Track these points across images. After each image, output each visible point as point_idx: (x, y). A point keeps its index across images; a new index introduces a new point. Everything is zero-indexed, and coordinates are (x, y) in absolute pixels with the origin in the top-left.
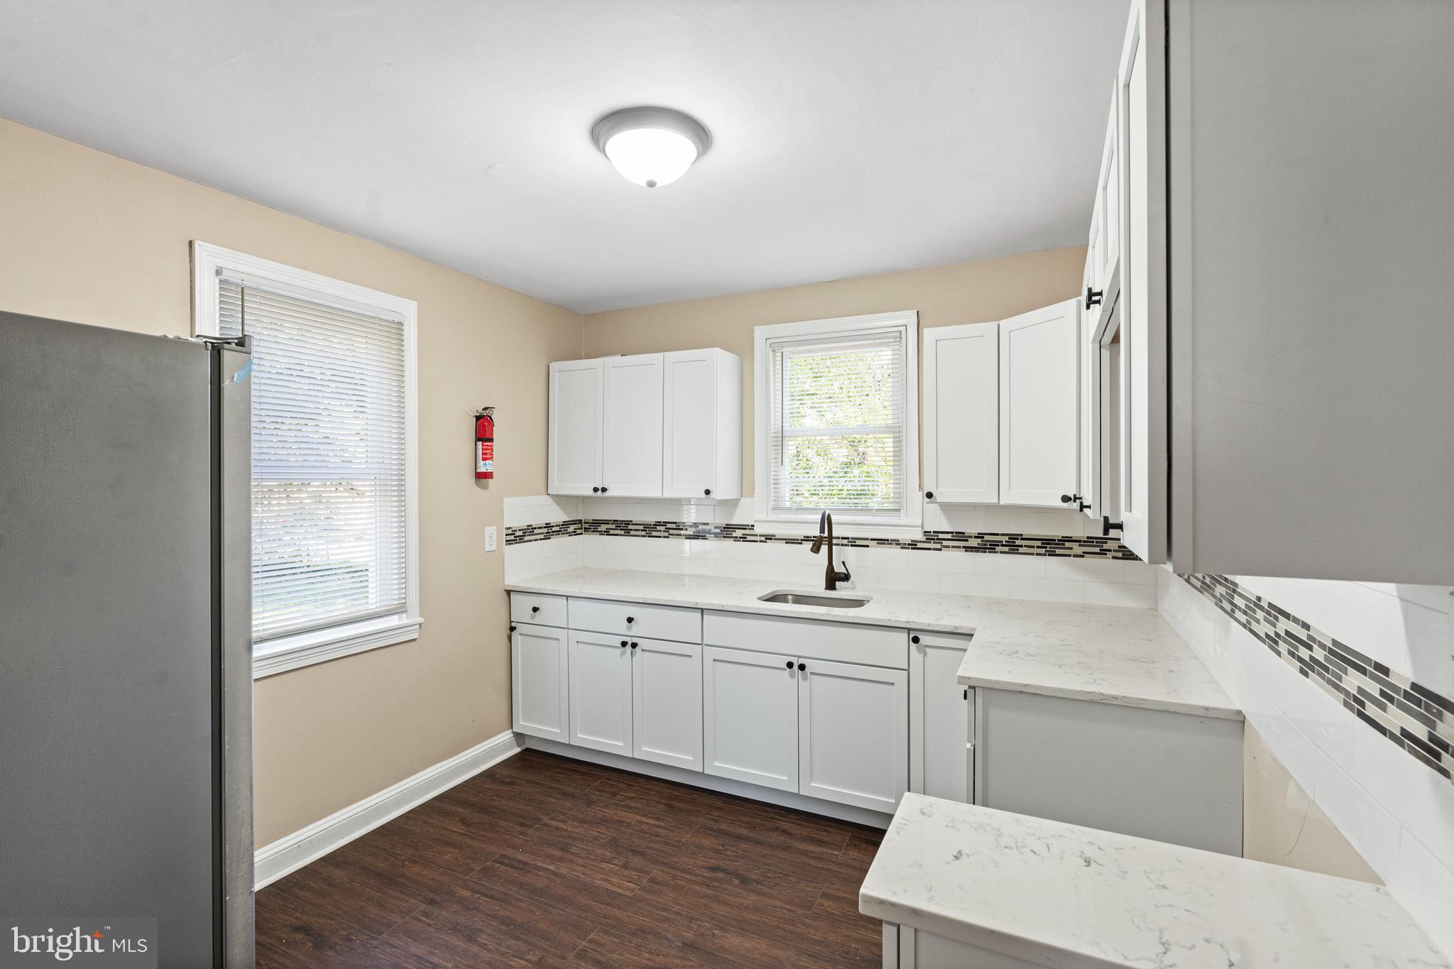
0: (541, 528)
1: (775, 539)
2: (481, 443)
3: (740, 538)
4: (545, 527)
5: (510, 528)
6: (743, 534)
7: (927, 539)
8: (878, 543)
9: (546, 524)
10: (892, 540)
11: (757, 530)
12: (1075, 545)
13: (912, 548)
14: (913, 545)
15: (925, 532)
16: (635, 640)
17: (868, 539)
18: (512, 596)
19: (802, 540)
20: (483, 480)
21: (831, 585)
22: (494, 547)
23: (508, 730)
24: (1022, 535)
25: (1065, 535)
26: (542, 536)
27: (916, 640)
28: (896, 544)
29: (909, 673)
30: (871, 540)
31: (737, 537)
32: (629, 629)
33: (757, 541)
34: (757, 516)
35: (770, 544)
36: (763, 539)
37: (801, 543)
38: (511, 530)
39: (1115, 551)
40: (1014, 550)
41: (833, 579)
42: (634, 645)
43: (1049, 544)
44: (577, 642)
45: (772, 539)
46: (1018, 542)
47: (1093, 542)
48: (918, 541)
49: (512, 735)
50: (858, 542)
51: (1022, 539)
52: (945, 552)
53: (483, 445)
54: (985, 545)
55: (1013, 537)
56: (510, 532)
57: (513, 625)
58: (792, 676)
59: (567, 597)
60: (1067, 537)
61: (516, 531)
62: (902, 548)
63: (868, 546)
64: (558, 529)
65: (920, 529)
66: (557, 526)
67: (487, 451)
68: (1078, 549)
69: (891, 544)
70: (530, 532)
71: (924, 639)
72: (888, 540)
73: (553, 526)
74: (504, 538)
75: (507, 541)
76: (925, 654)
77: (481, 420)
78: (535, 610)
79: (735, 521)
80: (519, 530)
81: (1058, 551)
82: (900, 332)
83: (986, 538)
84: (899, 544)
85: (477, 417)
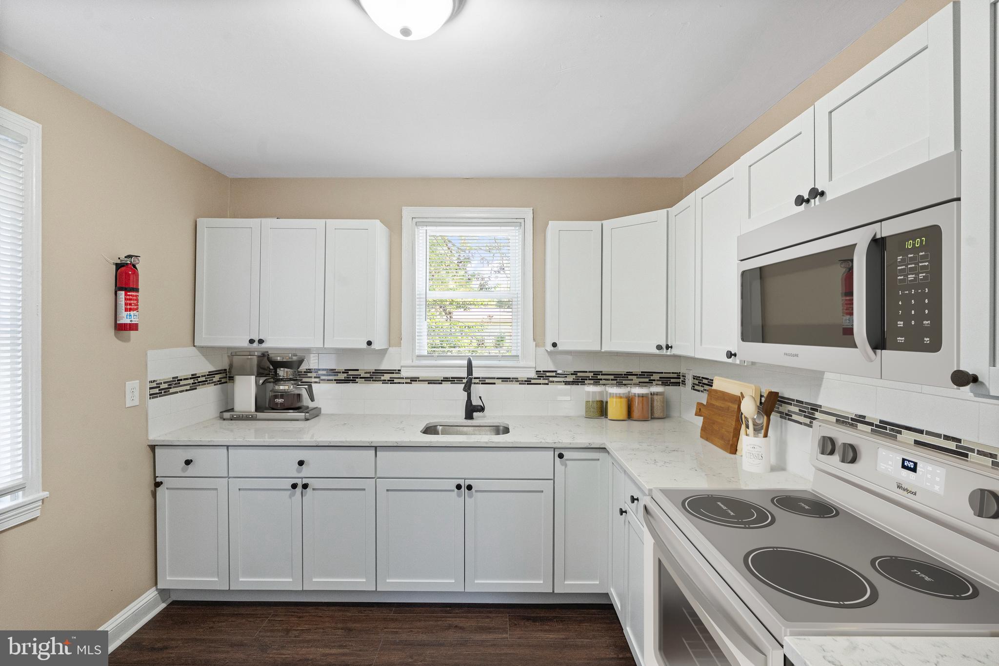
0: (187, 379)
1: (419, 381)
2: (123, 293)
3: (388, 381)
4: (191, 378)
5: (154, 381)
6: (390, 378)
7: (538, 376)
8: (502, 381)
9: (192, 375)
10: (513, 378)
11: (404, 374)
12: (634, 378)
13: (528, 384)
14: (528, 382)
15: (537, 372)
16: (305, 481)
17: (494, 378)
18: (157, 451)
19: (441, 381)
20: (124, 332)
21: (469, 416)
22: (136, 402)
23: (151, 588)
24: (602, 372)
25: (628, 371)
26: (188, 387)
27: (561, 456)
28: (516, 381)
29: (554, 482)
30: (497, 378)
31: (386, 380)
32: (299, 471)
33: (403, 383)
34: (403, 363)
35: (415, 385)
36: (409, 381)
37: (441, 383)
38: (155, 383)
39: (658, 380)
40: (597, 382)
41: (471, 410)
42: (305, 486)
43: (618, 377)
44: (239, 489)
45: (416, 381)
46: (599, 377)
47: (645, 375)
48: (532, 379)
49: (156, 592)
50: (487, 381)
51: (602, 375)
52: (551, 386)
53: (126, 295)
54: (578, 379)
55: (596, 373)
56: (154, 385)
57: (158, 480)
58: (459, 496)
59: (228, 447)
60: (629, 372)
61: (161, 383)
62: (520, 384)
63: (494, 384)
64: (204, 379)
65: (534, 369)
66: (202, 376)
67: (132, 302)
68: (636, 380)
69: (512, 381)
70: (176, 384)
71: (567, 455)
72: (510, 378)
73: (199, 377)
74: (148, 392)
75: (150, 395)
76: (566, 466)
77: (123, 269)
78: (188, 462)
79: (384, 366)
80: (164, 383)
81: (624, 382)
82: (521, 223)
83: (579, 374)
84: (518, 381)
85: (117, 264)
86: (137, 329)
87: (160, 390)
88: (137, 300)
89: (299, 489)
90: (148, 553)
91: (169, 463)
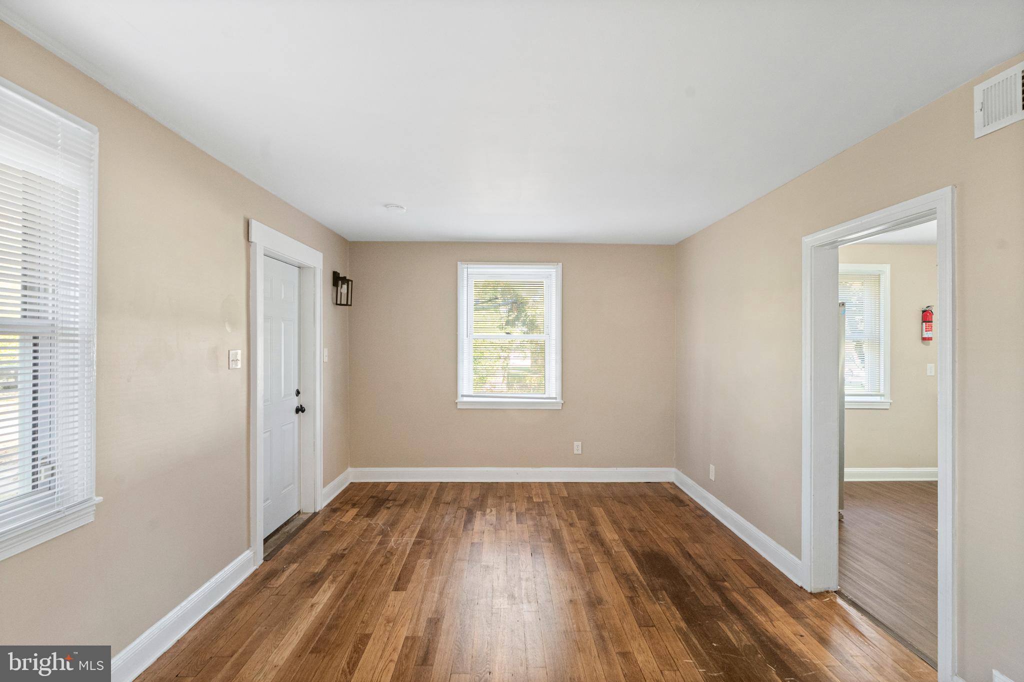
2: (925, 323)
20: (926, 341)
67: (929, 327)
77: (925, 312)
85: (923, 310)
86: (931, 340)
88: (932, 327)
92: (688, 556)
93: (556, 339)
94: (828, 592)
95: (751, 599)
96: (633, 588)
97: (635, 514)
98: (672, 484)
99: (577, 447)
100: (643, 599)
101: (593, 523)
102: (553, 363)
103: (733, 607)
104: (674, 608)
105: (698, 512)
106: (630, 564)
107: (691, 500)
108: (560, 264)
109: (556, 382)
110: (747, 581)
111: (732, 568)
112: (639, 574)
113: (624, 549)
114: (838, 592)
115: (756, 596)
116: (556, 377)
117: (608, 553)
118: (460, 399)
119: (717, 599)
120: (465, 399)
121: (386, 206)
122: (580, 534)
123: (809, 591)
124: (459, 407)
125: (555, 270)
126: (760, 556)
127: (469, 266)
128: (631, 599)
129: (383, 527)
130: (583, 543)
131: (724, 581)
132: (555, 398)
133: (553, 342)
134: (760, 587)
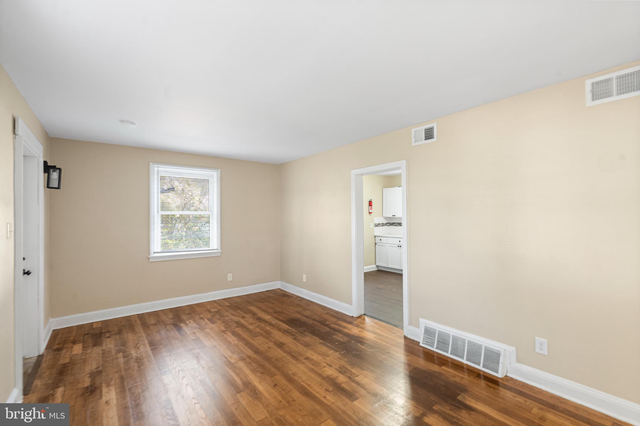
2: (370, 206)
9: (382, 223)
18: (376, 237)
22: (372, 227)
26: (382, 226)
32: (399, 243)
44: (389, 246)
49: (376, 265)
57: (376, 243)
59: (387, 237)
64: (385, 224)
70: (379, 224)
75: (375, 226)
77: (370, 202)
78: (381, 240)
86: (372, 213)
87: (377, 225)
88: (372, 208)
89: (399, 247)
90: (374, 256)
91: (378, 239)
92: (307, 317)
93: (217, 214)
94: (361, 315)
95: (339, 325)
96: (293, 335)
97: (272, 305)
98: (279, 289)
99: (230, 277)
100: (299, 337)
101: (254, 314)
102: (215, 229)
103: (334, 329)
104: (314, 337)
105: (299, 299)
106: (285, 326)
107: (292, 294)
108: (220, 170)
109: (217, 240)
110: (334, 320)
111: (326, 317)
112: (291, 329)
113: (277, 321)
114: (364, 314)
115: (340, 323)
116: (217, 237)
117: (271, 324)
118: (152, 255)
119: (327, 329)
120: (156, 255)
121: (121, 121)
122: (251, 320)
123: (356, 317)
124: (151, 261)
125: (216, 173)
126: (333, 310)
127: (159, 166)
128: (295, 339)
129: (117, 348)
130: (256, 324)
131: (326, 322)
132: (217, 249)
133: (215, 216)
134: (340, 320)
